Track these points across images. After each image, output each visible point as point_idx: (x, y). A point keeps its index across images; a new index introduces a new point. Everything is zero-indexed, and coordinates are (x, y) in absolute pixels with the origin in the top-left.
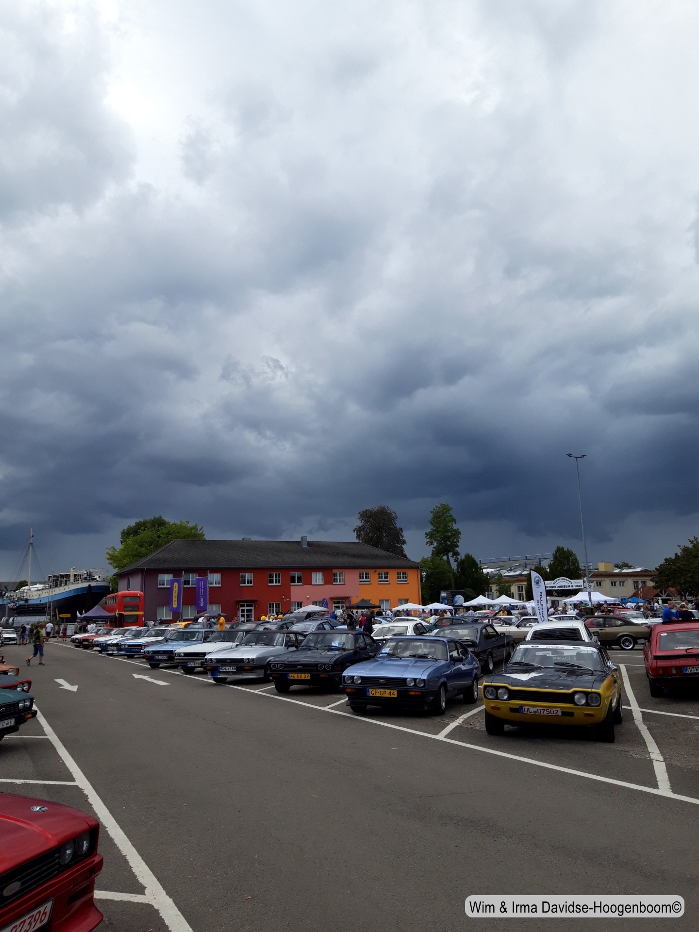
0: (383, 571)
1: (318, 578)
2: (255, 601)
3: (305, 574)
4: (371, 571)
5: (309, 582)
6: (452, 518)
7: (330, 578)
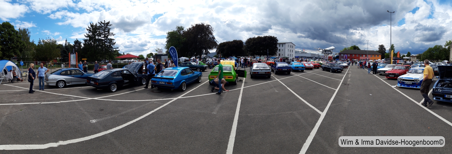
0: (375, 55)
1: (364, 56)
3: (362, 55)
4: (373, 55)
5: (363, 56)
6: (394, 47)
7: (366, 56)
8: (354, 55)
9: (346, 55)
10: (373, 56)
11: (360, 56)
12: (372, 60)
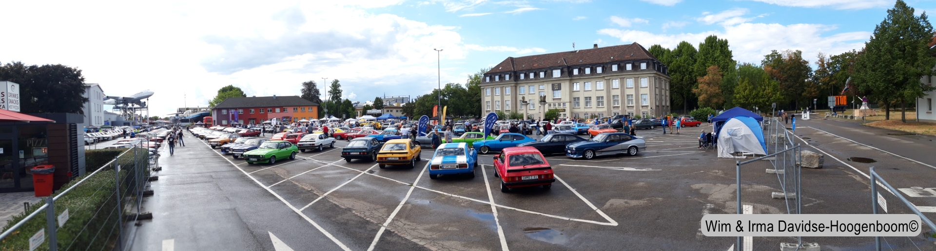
0: (303, 107)
1: (278, 110)
2: (255, 119)
3: (273, 109)
4: (298, 107)
5: (274, 112)
6: (339, 86)
7: (282, 110)
8: (253, 110)
9: (233, 111)
10: (299, 109)
11: (269, 111)
12: (305, 118)
